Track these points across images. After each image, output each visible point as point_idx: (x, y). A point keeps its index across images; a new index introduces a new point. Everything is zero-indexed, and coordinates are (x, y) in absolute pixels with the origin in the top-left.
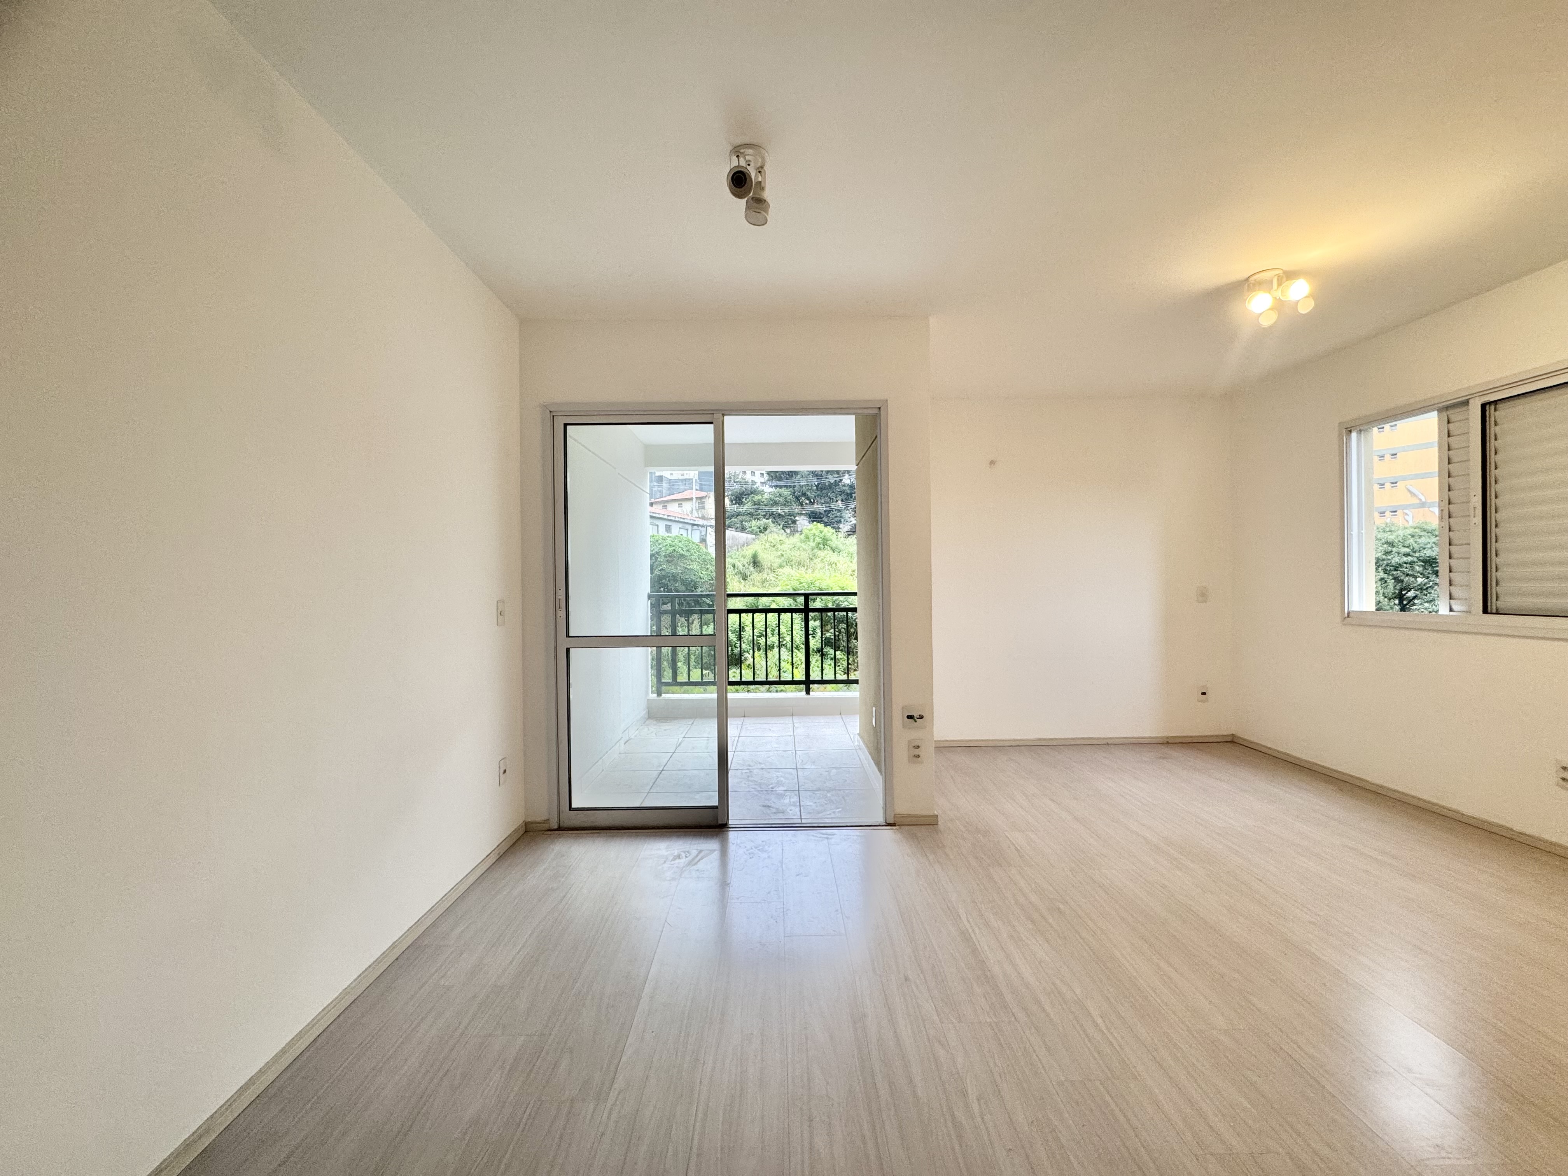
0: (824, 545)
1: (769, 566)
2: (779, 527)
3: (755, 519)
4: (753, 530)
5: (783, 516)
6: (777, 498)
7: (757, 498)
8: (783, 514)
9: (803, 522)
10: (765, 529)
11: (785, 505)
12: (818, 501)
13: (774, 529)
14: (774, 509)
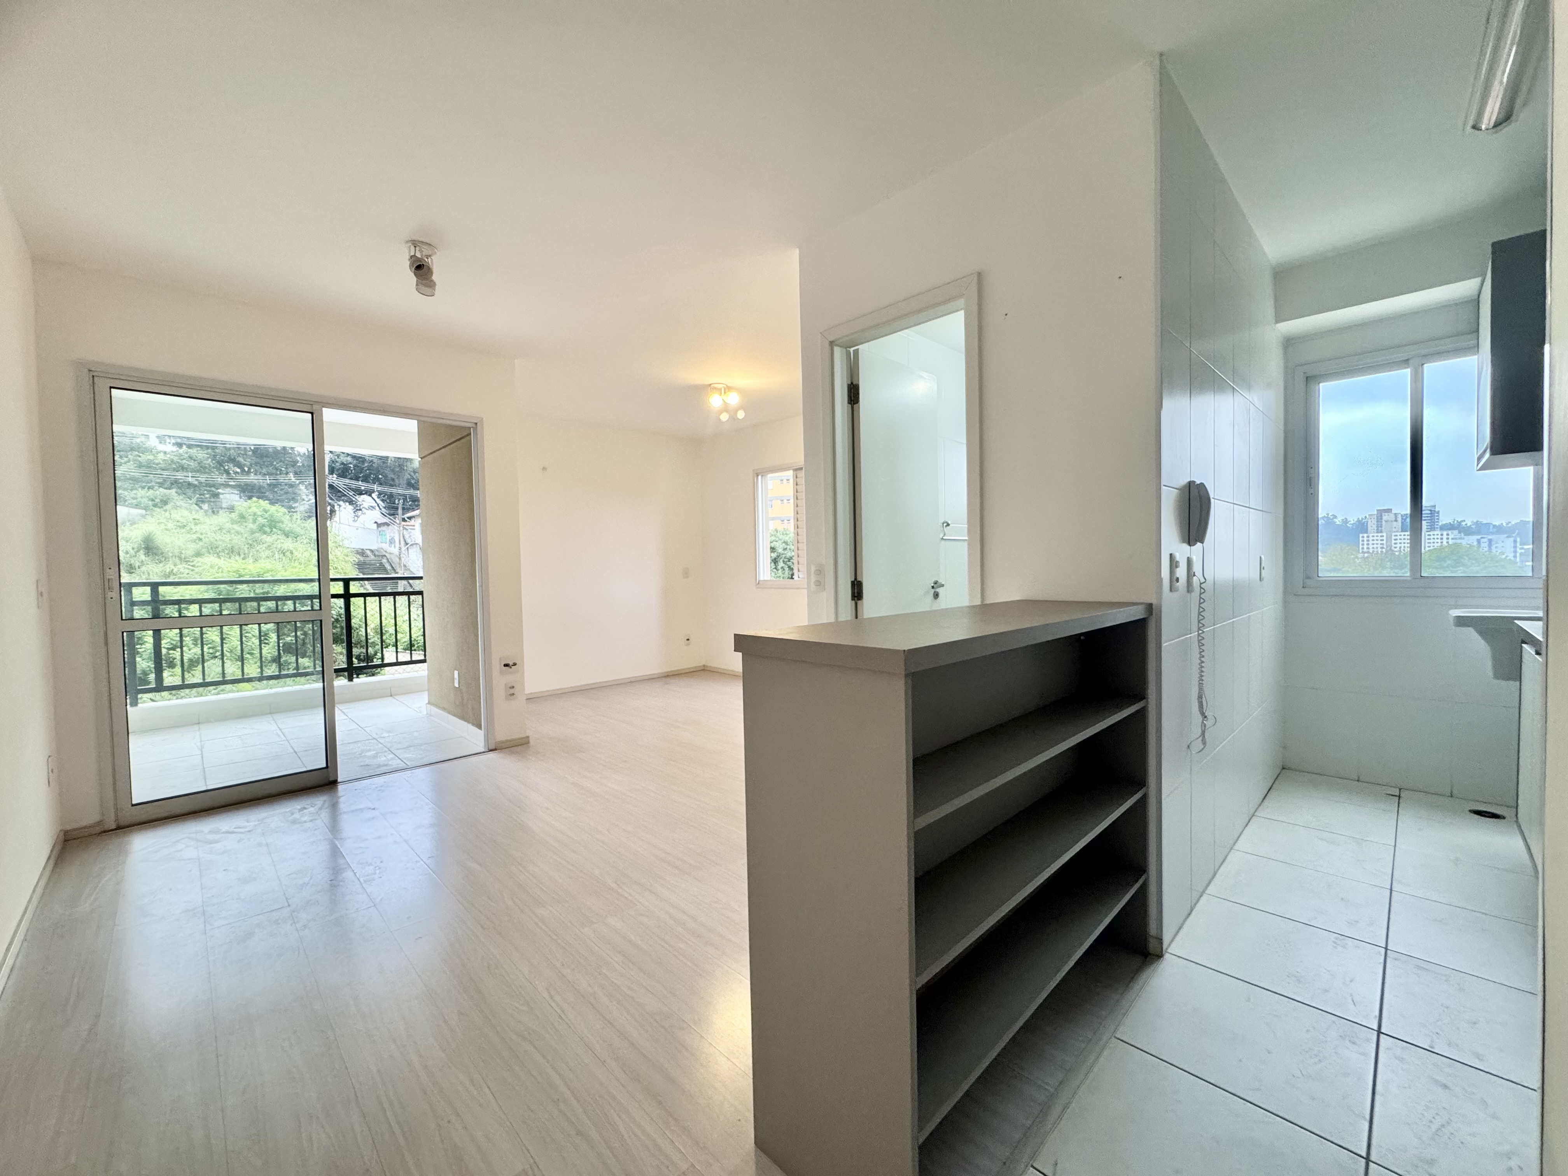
1: (177, 554)
2: (190, 501)
3: (143, 487)
4: (140, 503)
5: (195, 486)
6: (184, 461)
8: (196, 483)
9: (230, 497)
10: (165, 503)
11: (198, 471)
12: (256, 471)
13: (181, 503)
14: (180, 475)
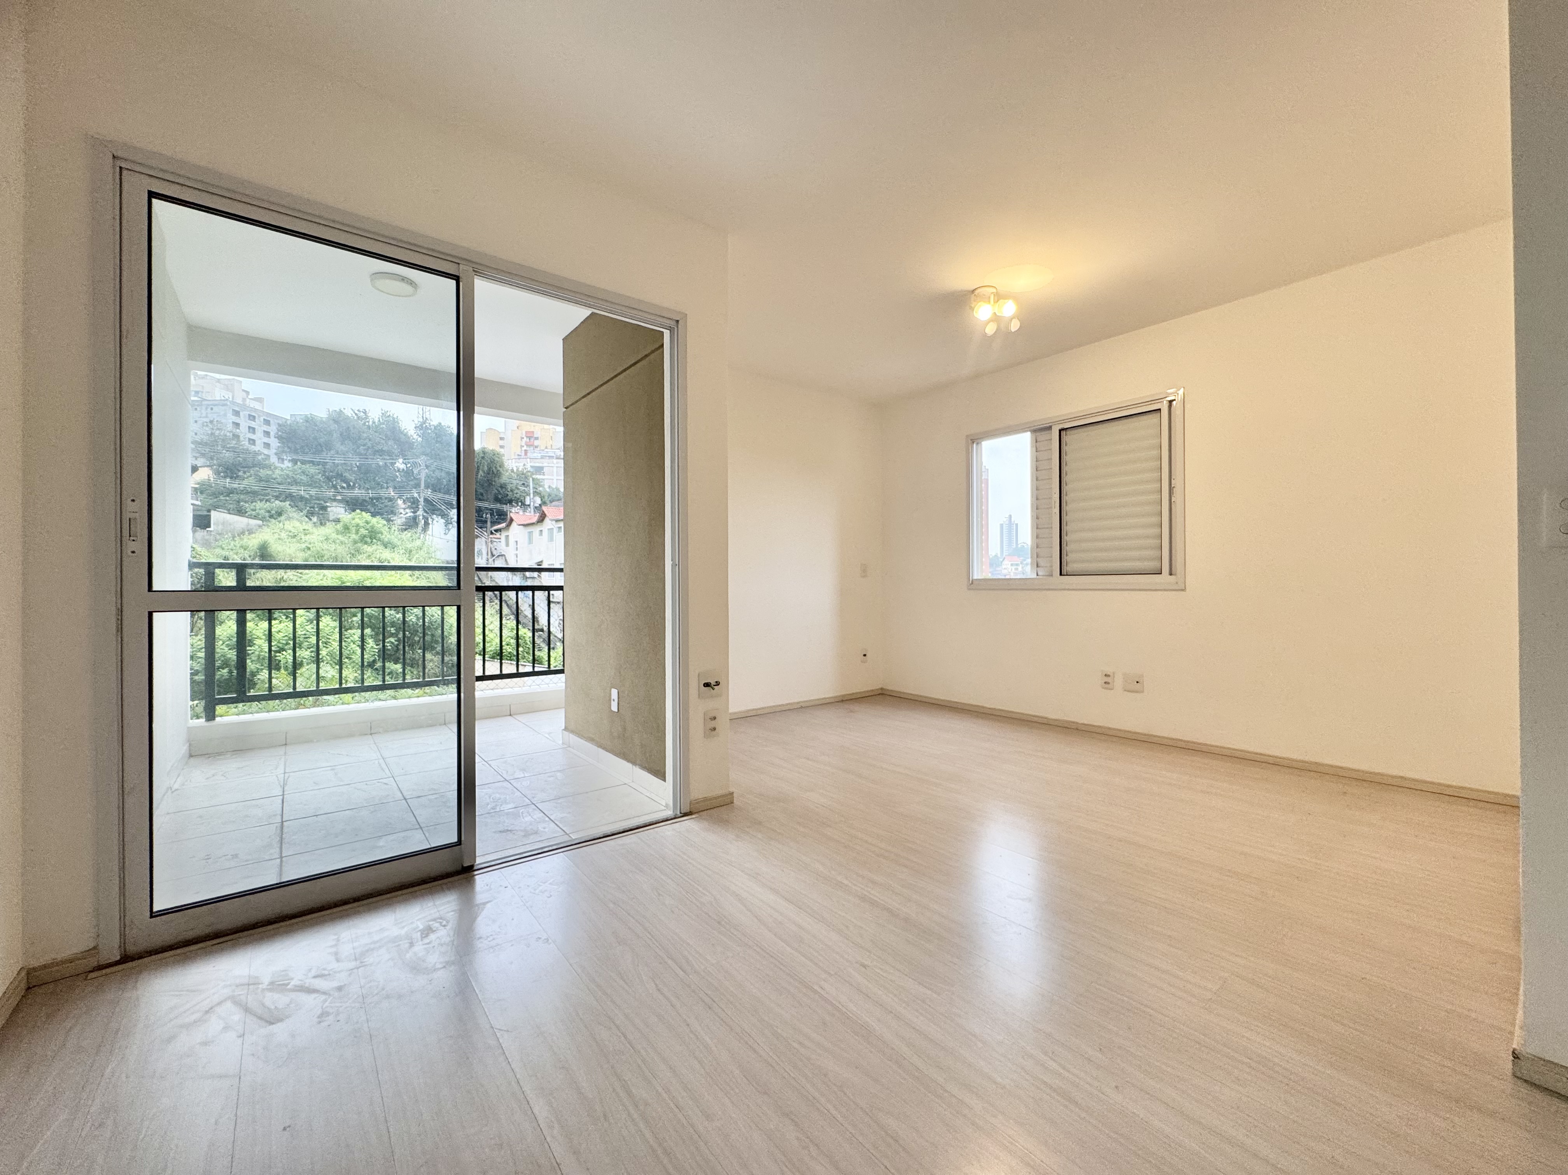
0: (371, 538)
2: (302, 514)
3: (261, 500)
4: (258, 514)
6: (297, 476)
7: (263, 473)
8: (307, 496)
10: (280, 514)
13: (295, 515)
14: (293, 489)
